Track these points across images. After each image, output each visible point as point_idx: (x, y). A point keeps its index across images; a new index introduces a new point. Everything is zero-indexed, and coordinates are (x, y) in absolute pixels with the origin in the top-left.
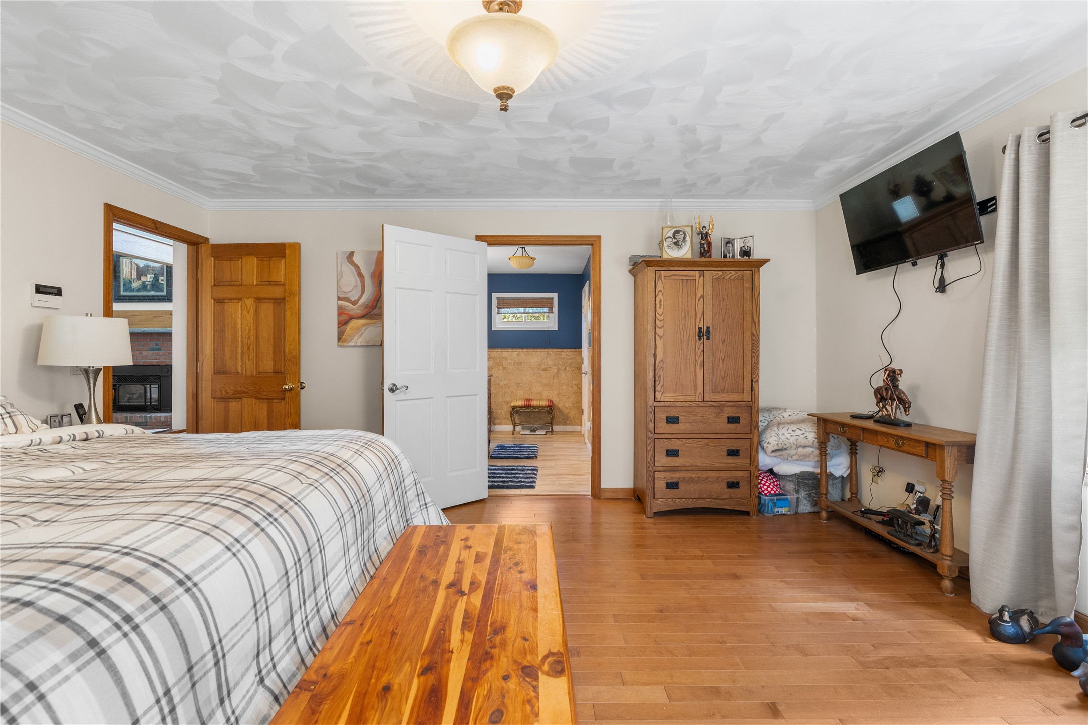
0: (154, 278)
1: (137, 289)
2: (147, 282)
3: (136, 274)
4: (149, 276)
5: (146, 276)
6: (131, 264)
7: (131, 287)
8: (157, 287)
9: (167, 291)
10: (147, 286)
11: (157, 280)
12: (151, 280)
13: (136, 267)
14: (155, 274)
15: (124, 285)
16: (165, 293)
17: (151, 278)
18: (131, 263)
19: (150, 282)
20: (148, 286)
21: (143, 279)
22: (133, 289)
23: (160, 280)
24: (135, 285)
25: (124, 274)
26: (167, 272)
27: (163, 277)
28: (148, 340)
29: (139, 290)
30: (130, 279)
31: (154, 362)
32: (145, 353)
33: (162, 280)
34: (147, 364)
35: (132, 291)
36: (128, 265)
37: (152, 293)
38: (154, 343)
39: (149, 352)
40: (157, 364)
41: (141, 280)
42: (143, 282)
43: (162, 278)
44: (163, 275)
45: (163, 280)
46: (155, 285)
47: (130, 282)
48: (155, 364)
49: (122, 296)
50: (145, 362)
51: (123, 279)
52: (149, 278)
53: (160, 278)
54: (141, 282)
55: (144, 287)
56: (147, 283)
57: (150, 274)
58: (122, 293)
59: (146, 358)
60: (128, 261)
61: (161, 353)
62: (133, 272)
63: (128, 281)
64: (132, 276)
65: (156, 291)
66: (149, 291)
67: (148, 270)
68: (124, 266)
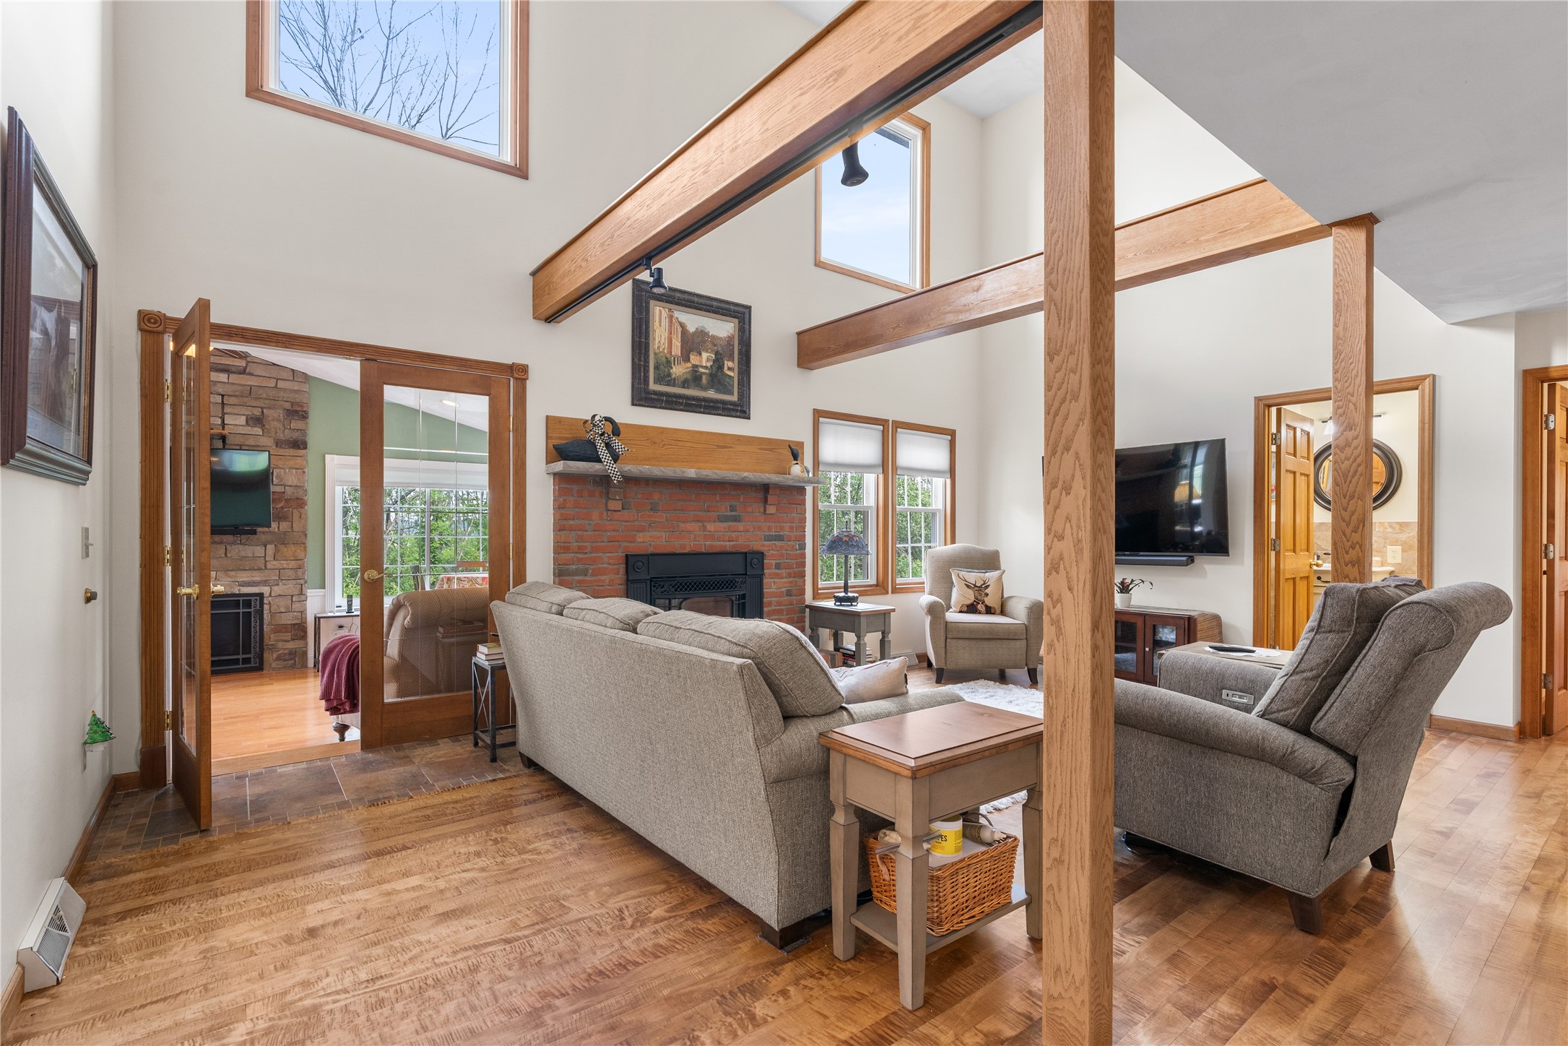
0: (714, 361)
1: (682, 379)
2: (702, 367)
3: (679, 344)
4: (705, 355)
5: (700, 354)
6: (671, 321)
7: (669, 375)
8: (719, 382)
9: (741, 395)
10: (701, 377)
11: (721, 367)
12: (709, 364)
13: (680, 330)
14: (717, 353)
15: (657, 368)
16: (734, 398)
17: (708, 360)
18: (671, 317)
19: (706, 367)
20: (704, 377)
21: (694, 359)
22: (674, 379)
23: (726, 368)
24: (678, 370)
25: (657, 341)
26: (740, 353)
27: (733, 361)
28: (718, 498)
29: (685, 384)
30: (668, 356)
31: (728, 546)
32: (711, 527)
33: (729, 369)
34: (714, 551)
35: (671, 382)
36: (665, 322)
37: (711, 394)
38: (728, 504)
39: (720, 524)
40: (734, 550)
41: (688, 360)
42: (695, 366)
43: (730, 364)
44: (731, 358)
45: (731, 368)
46: (717, 377)
47: (669, 363)
48: (728, 549)
49: (655, 393)
50: (711, 546)
51: (655, 354)
52: (705, 359)
53: (726, 362)
54: (689, 365)
55: (694, 378)
56: (702, 370)
57: (707, 352)
58: (653, 386)
59: (713, 538)
60: (665, 313)
61: (740, 526)
62: (674, 341)
63: (664, 359)
64: (671, 349)
65: (718, 391)
66: (705, 389)
67: (704, 342)
68: (657, 324)
